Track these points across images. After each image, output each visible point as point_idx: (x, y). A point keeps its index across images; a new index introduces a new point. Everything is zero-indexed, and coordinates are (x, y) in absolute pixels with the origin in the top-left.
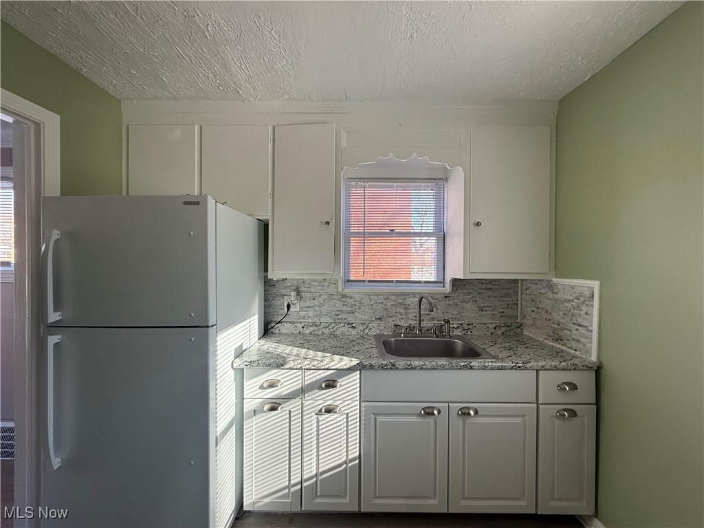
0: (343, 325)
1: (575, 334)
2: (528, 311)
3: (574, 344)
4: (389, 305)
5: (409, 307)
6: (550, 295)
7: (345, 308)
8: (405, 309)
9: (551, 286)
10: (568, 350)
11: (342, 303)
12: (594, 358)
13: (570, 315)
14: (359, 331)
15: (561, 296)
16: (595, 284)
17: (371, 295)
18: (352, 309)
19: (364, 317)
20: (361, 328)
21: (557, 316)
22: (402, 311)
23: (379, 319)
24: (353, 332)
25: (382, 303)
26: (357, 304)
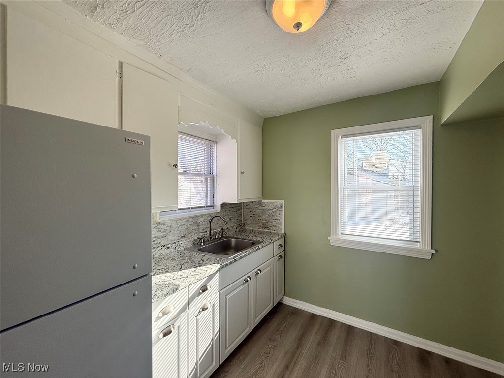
0: (160, 248)
1: (274, 224)
2: (247, 217)
3: (274, 228)
4: (189, 225)
5: (200, 225)
6: (261, 208)
7: (160, 234)
8: (198, 226)
9: (260, 203)
10: (271, 231)
11: (157, 230)
12: (283, 232)
13: (271, 216)
14: (172, 249)
15: (266, 207)
16: (283, 202)
17: (178, 220)
18: (165, 233)
19: (173, 238)
20: (174, 246)
21: (264, 217)
22: (196, 228)
23: (183, 237)
24: (168, 251)
25: (184, 225)
26: (168, 228)
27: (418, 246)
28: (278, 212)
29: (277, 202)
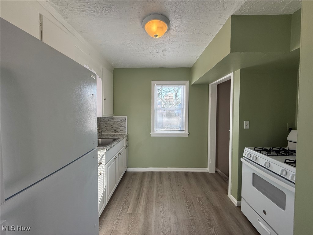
3: (121, 132)
13: (119, 125)
15: (116, 120)
16: (126, 117)
27: (184, 132)
28: (123, 122)
29: (123, 117)
